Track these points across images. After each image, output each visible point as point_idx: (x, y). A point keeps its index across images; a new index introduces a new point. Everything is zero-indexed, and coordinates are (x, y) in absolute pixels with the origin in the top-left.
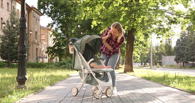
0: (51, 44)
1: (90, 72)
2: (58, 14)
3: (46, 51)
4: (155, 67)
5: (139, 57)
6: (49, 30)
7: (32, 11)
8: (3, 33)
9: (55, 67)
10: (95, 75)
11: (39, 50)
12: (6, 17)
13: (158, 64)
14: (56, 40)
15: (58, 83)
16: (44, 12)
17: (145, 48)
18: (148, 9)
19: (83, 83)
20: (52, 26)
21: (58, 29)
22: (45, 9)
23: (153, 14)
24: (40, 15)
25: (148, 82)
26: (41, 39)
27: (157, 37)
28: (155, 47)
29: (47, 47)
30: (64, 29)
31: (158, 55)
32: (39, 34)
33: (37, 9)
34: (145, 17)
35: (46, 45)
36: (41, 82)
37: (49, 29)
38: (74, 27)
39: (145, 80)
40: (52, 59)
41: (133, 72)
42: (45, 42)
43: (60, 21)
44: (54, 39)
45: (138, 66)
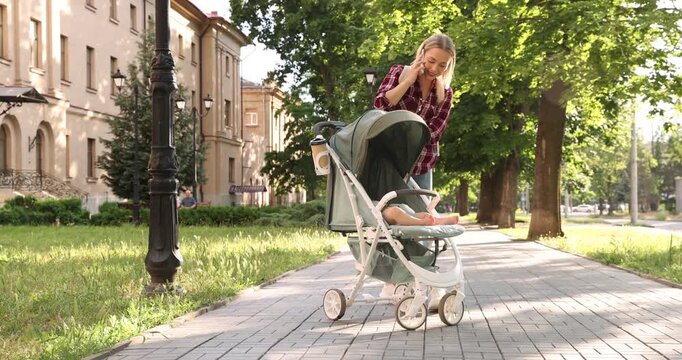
0: (279, 141)
1: (385, 238)
2: (302, 39)
3: (264, 164)
4: (649, 217)
5: (587, 182)
6: (273, 94)
7: (214, 30)
8: (119, 107)
9: (290, 222)
10: (402, 247)
11: (237, 163)
12: (128, 52)
13: (662, 207)
14: (295, 128)
15: (288, 275)
16: (254, 33)
17: (611, 150)
18: (614, 9)
19: (362, 278)
20: (281, 80)
21: (299, 91)
22: (256, 22)
23: (632, 28)
24: (241, 45)
25: (607, 270)
26: (245, 124)
27: (652, 108)
28: (650, 147)
29: (265, 151)
30: (321, 89)
31: (661, 174)
32: (237, 106)
33: (230, 21)
34: (605, 39)
35: (261, 146)
36: (230, 272)
37: (271, 91)
38: (355, 81)
39: (600, 265)
40: (282, 193)
41: (562, 235)
42: (260, 134)
43: (308, 63)
44: (290, 126)
45: (587, 214)
